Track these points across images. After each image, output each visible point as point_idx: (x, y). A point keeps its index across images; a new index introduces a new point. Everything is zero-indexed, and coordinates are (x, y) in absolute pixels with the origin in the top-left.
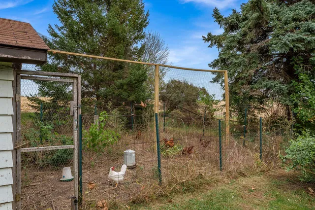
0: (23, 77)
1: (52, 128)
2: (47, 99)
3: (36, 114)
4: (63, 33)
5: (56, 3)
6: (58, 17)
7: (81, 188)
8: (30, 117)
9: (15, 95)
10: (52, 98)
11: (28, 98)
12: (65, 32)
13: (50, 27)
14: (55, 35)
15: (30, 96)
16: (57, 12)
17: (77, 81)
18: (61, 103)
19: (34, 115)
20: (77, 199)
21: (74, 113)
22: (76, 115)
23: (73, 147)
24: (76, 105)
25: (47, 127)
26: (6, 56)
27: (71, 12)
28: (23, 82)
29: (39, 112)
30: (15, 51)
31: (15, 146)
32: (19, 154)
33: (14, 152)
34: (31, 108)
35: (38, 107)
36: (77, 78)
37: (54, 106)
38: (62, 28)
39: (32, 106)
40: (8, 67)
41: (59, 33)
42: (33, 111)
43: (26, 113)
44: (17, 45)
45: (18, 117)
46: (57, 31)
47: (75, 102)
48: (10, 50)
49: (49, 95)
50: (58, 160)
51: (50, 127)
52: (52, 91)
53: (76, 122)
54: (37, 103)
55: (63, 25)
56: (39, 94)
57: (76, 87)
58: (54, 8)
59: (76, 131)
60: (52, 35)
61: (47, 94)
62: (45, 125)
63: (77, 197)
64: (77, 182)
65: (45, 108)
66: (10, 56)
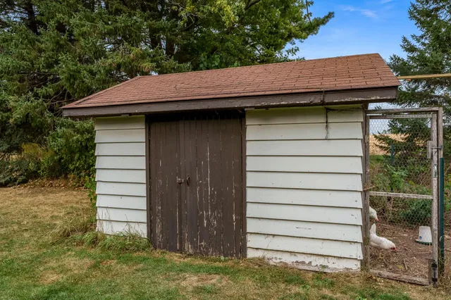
0: (372, 117)
1: (405, 175)
2: (399, 138)
3: (386, 156)
4: (424, 44)
5: (413, 6)
6: (416, 24)
7: (442, 251)
8: (378, 160)
9: (364, 137)
10: (407, 136)
11: (376, 137)
12: (427, 42)
13: (405, 40)
14: (411, 49)
15: (378, 135)
16: (414, 16)
17: (437, 116)
18: (420, 143)
19: (382, 158)
20: (437, 263)
21: (432, 156)
22: (435, 158)
23: (431, 198)
24: (436, 145)
25: (399, 173)
26: (357, 99)
27: (437, 9)
28: (373, 123)
29: (389, 154)
30: (365, 93)
31: (364, 188)
32: (368, 196)
33: (363, 193)
34: (378, 149)
35: (387, 148)
36: (437, 111)
37: (409, 147)
38: (422, 37)
39: (381, 147)
40: (358, 109)
41: (418, 45)
42: (382, 153)
43: (374, 156)
44: (367, 87)
45: (367, 159)
46: (414, 43)
47: (434, 142)
48: (360, 93)
49: (402, 132)
50: (413, 216)
51: (403, 174)
52: (407, 127)
53: (436, 167)
54: (387, 143)
55: (423, 33)
56: (389, 130)
57: (435, 123)
58: (411, 13)
59: (436, 179)
60: (407, 50)
61: (399, 131)
62: (397, 171)
63: (436, 260)
64: (437, 243)
65: (397, 150)
66: (360, 99)
